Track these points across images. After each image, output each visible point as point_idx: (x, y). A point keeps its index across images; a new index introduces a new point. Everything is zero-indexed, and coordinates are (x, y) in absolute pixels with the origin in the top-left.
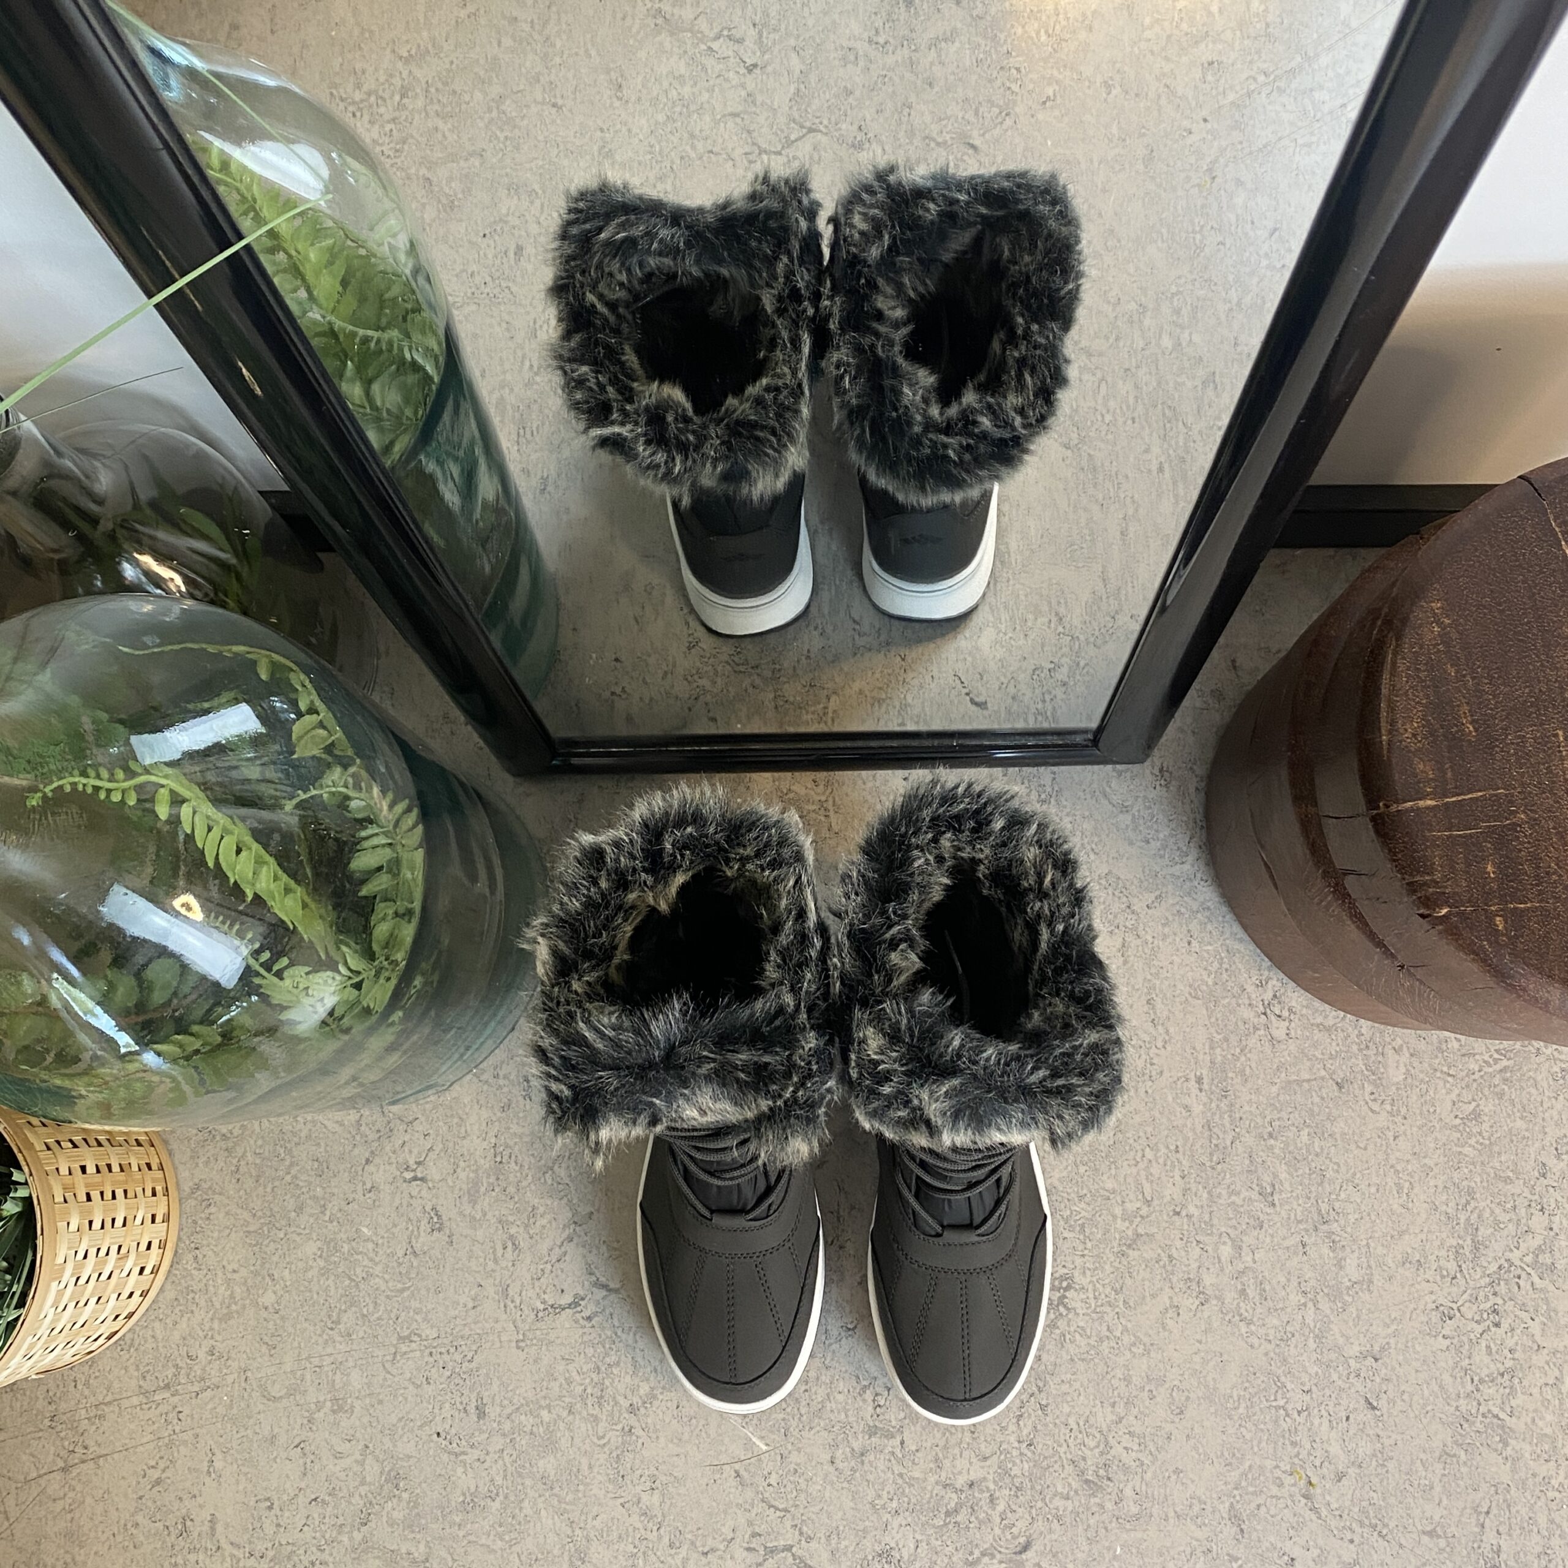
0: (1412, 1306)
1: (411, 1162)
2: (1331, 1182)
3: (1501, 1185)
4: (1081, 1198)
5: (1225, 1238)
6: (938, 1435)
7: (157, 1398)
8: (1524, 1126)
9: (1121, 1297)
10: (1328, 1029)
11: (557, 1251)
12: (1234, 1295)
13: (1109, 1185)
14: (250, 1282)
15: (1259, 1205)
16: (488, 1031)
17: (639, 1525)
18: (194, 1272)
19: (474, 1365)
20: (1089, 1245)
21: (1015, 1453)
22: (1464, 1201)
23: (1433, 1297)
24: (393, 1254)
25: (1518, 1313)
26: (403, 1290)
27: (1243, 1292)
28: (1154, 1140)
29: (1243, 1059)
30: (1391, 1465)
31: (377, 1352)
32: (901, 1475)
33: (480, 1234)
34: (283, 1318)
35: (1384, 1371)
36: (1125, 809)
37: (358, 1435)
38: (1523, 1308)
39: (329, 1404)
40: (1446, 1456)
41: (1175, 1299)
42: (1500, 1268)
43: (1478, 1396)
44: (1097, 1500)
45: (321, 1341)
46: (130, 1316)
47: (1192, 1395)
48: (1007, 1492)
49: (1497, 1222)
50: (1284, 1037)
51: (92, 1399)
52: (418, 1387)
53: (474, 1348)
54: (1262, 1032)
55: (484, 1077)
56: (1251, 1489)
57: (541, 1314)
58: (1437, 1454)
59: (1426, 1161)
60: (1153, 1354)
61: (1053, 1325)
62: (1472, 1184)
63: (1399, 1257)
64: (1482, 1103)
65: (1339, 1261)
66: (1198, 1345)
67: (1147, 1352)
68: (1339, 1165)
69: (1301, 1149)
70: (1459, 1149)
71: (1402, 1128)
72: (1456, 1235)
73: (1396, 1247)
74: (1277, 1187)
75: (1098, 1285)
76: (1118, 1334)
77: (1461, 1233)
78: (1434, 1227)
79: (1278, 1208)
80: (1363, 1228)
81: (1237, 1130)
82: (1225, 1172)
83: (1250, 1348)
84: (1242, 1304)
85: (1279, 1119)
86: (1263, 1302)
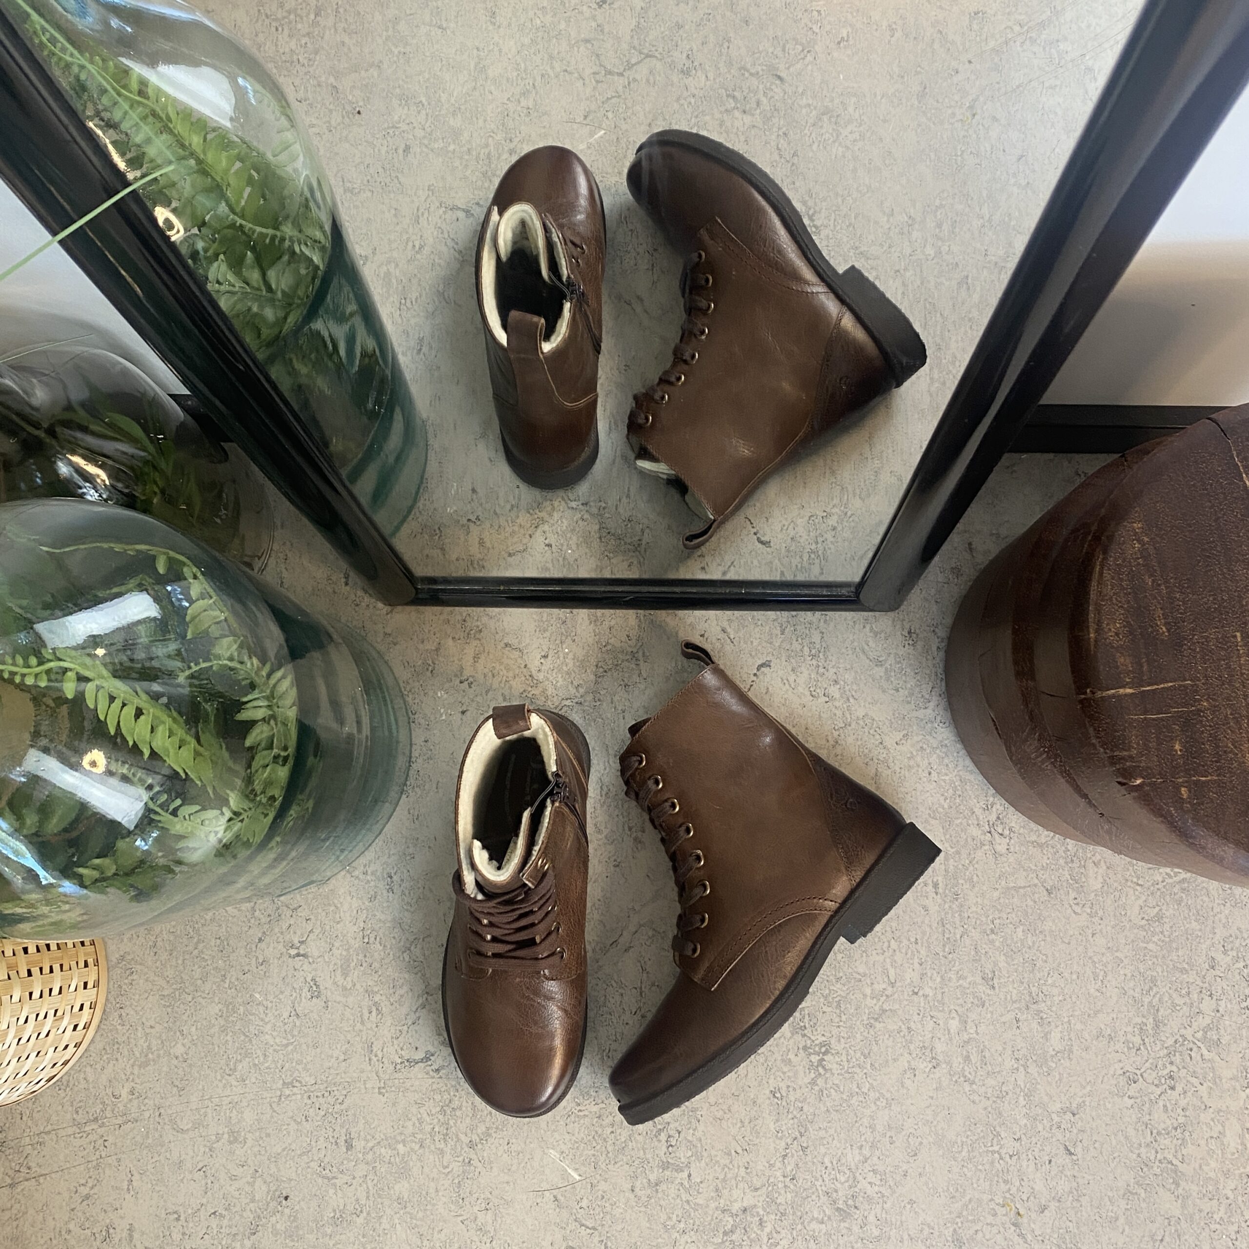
0: (1104, 1072)
1: (296, 942)
2: (1041, 970)
3: (1178, 975)
4: (838, 979)
5: (954, 1014)
6: (719, 1170)
7: (87, 1129)
8: (1198, 927)
9: (869, 1061)
10: (1041, 846)
11: (413, 1017)
12: (960, 1059)
13: (861, 970)
14: (164, 1037)
15: (981, 988)
16: (360, 837)
17: (476, 1239)
18: (119, 1027)
19: (343, 1107)
20: (844, 1018)
21: (780, 1185)
22: (1147, 987)
23: (1121, 1065)
24: (280, 1016)
25: (1190, 1078)
26: (287, 1045)
27: (967, 1058)
28: (898, 934)
29: (971, 868)
30: (1085, 1201)
31: (266, 1094)
32: (688, 1202)
33: (351, 999)
34: (190, 1066)
35: (1080, 1124)
36: (879, 663)
37: (250, 1162)
38: (1194, 1075)
39: (226, 1136)
40: (1128, 1193)
41: (913, 1063)
42: (1176, 1042)
43: (1156, 1146)
44: (846, 1225)
45: (221, 1085)
46: (65, 1063)
47: (925, 1141)
48: (773, 1217)
49: (1174, 1005)
50: (1004, 851)
51: (35, 1130)
52: (299, 1123)
53: (344, 1092)
54: (987, 847)
55: (356, 873)
56: (970, 1218)
57: (398, 1067)
58: (1121, 1192)
59: (1118, 954)
60: (893, 1106)
61: (813, 1082)
62: (1155, 974)
63: (1095, 1032)
64: (1164, 907)
65: (1046, 1035)
66: (930, 1100)
67: (889, 1105)
68: (1047, 956)
69: (1017, 943)
70: (1145, 945)
71: (1100, 927)
72: (1141, 1014)
73: (1092, 1024)
74: (996, 973)
75: (850, 1050)
76: (866, 1090)
77: (1145, 1013)
78: (1123, 1008)
79: (997, 991)
80: (1066, 1008)
81: (965, 927)
82: (955, 960)
83: (972, 1104)
84: (966, 1067)
85: (999, 918)
86: (983, 1066)
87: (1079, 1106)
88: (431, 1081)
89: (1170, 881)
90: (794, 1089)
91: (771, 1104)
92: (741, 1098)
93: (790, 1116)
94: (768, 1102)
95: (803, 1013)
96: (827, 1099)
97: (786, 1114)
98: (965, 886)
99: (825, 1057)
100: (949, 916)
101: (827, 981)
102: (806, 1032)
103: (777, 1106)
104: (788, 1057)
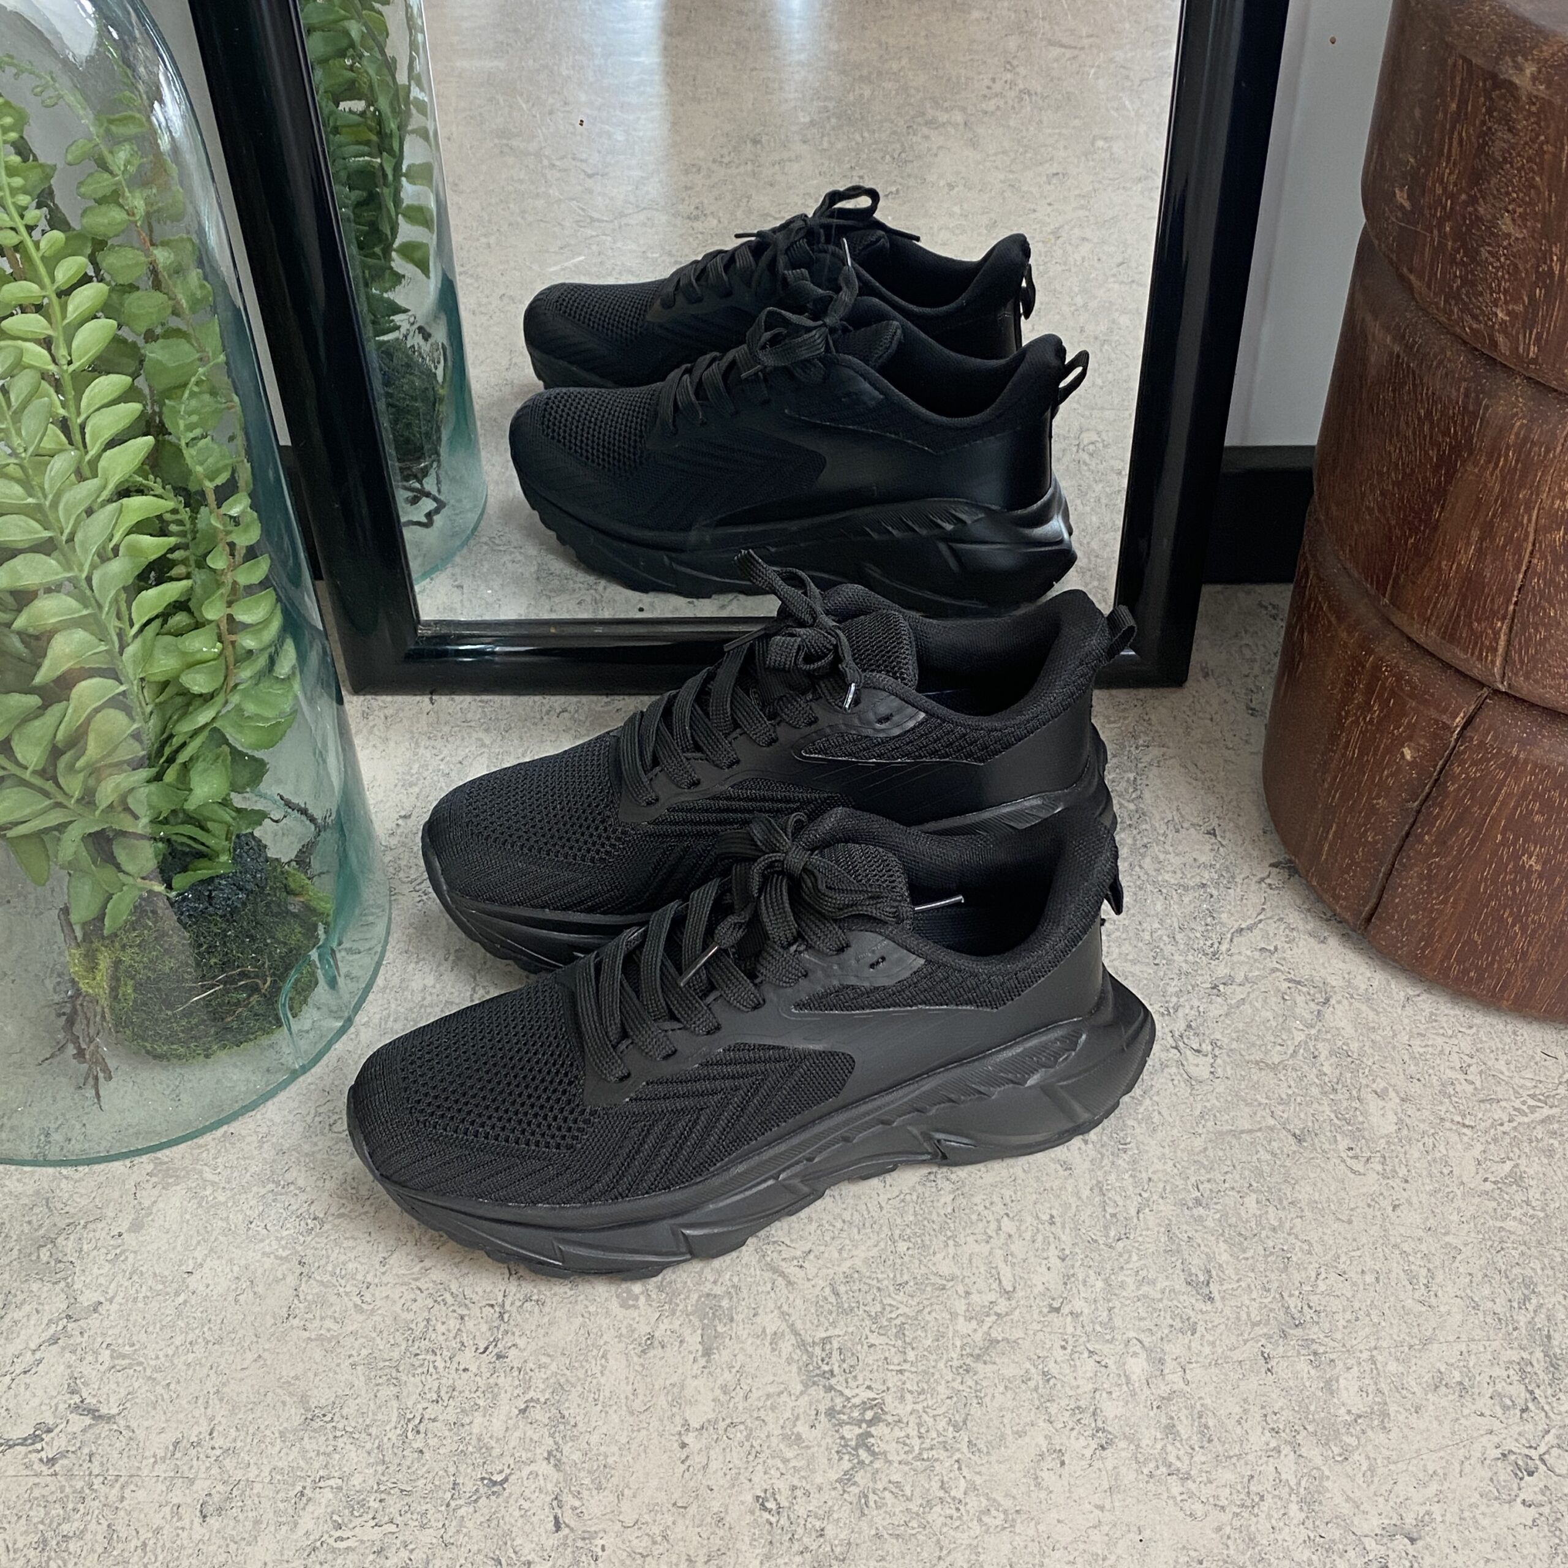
0: (1460, 1454)
2: (1299, 1267)
4: (900, 1287)
5: (1138, 1348)
9: (964, 1436)
10: (1274, 1068)
11: (29, 1358)
12: (1155, 1432)
13: (946, 1268)
15: (1189, 1300)
20: (911, 1355)
22: (1518, 1295)
23: (1496, 1440)
27: (1170, 1430)
28: (1016, 1207)
29: (1147, 1102)
35: (1428, 1560)
41: (1056, 1441)
50: (1206, 1075)
54: (1174, 1070)
59: (1447, 1239)
60: (1018, 1525)
61: (847, 1479)
62: (1528, 1272)
63: (1427, 1377)
64: (1523, 1161)
65: (1328, 1382)
66: (1097, 1512)
67: (1009, 1524)
68: (1310, 1244)
69: (1247, 1221)
70: (1499, 1224)
71: (1405, 1194)
72: (1516, 1345)
73: (1419, 1363)
74: (1214, 1273)
75: (925, 1416)
76: (958, 1493)
77: (1525, 1342)
78: (1478, 1333)
79: (1218, 1303)
80: (1362, 1334)
81: (1145, 1195)
82: (1130, 1252)
83: (1189, 1519)
84: (1169, 1448)
85: (1209, 1181)
86: (1206, 1445)
87: (1421, 1523)
88: (31, 1481)
89: (1526, 1120)
90: (807, 1494)
91: (755, 1524)
92: (693, 1510)
93: (796, 1547)
94: (749, 1518)
95: (828, 1347)
96: (875, 1512)
97: (787, 1544)
98: (1138, 1130)
99: (873, 1430)
100: (1112, 1178)
101: (879, 1289)
102: (833, 1381)
103: (768, 1526)
104: (795, 1430)
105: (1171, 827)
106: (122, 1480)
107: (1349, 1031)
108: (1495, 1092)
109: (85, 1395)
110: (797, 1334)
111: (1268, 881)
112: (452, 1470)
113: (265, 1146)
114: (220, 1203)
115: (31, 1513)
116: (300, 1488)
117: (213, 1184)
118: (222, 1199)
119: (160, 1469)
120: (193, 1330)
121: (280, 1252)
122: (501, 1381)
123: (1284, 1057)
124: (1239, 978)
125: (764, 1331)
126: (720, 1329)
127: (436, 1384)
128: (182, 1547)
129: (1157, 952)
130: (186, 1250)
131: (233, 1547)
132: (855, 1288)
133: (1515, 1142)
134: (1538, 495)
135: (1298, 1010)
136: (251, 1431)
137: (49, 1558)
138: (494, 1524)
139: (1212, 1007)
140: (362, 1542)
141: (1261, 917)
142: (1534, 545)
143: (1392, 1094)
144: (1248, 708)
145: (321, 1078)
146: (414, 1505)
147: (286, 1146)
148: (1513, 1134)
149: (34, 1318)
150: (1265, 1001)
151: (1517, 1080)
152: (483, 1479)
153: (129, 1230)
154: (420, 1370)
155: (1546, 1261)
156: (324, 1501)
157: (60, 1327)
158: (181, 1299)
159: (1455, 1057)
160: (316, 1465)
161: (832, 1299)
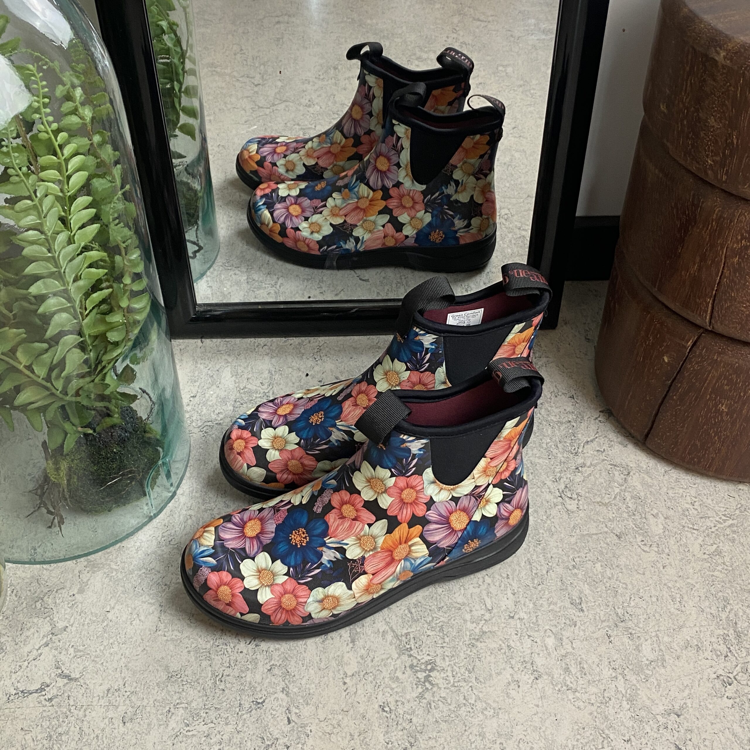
0: (699, 676)
2: (622, 595)
4: (440, 609)
5: (550, 634)
9: (473, 675)
10: (606, 505)
12: (560, 671)
13: (460, 599)
15: (572, 611)
20: (447, 640)
22: (721, 605)
23: (714, 670)
27: (567, 670)
29: (549, 522)
35: (686, 724)
41: (515, 676)
47: (535, 746)
50: (575, 509)
54: (560, 507)
57: (12, 697)
59: (688, 581)
60: (501, 716)
61: (421, 696)
62: (726, 595)
63: (682, 643)
64: (721, 545)
66: (535, 708)
67: (496, 715)
68: (627, 585)
69: (597, 575)
70: (712, 573)
71: (668, 561)
72: (721, 627)
73: (678, 637)
74: (583, 599)
75: (455, 667)
76: (472, 702)
77: (725, 626)
78: (704, 623)
79: (586, 613)
80: (652, 624)
81: (550, 564)
82: (544, 591)
83: (577, 710)
84: (567, 678)
85: (579, 557)
86: (583, 676)
87: (681, 708)
88: (41, 709)
89: (722, 526)
90: (403, 703)
91: (380, 718)
92: (351, 712)
93: (400, 727)
95: (408, 637)
96: (435, 711)
97: (395, 726)
98: (545, 535)
99: (431, 674)
100: (535, 557)
101: (430, 610)
102: (412, 652)
103: (386, 719)
104: (396, 675)
105: (553, 395)
106: (84, 708)
107: (639, 487)
108: (707, 514)
109: (63, 669)
110: (394, 631)
111: (599, 419)
112: (238, 698)
113: (140, 552)
114: (121, 579)
115: (43, 724)
116: (168, 709)
117: (116, 570)
118: (120, 577)
119: (102, 702)
120: (112, 638)
121: (150, 601)
122: (258, 657)
123: (610, 500)
124: (588, 464)
125: (378, 630)
126: (358, 630)
127: (228, 659)
128: (116, 737)
129: (550, 453)
130: (106, 601)
131: (139, 736)
132: (419, 610)
133: (717, 536)
134: (726, 242)
135: (616, 478)
136: (143, 683)
137: (53, 744)
138: (259, 722)
139: (576, 478)
140: (199, 732)
141: (597, 436)
142: (724, 264)
143: (660, 515)
144: (586, 339)
145: (164, 520)
146: (222, 714)
147: (149, 551)
148: (716, 532)
149: (36, 635)
150: (600, 474)
151: (717, 508)
152: (253, 702)
153: (78, 593)
154: (220, 653)
155: (733, 589)
156: (180, 714)
157: (49, 639)
158: (105, 624)
159: (688, 498)
160: (175, 698)
161: (409, 615)
